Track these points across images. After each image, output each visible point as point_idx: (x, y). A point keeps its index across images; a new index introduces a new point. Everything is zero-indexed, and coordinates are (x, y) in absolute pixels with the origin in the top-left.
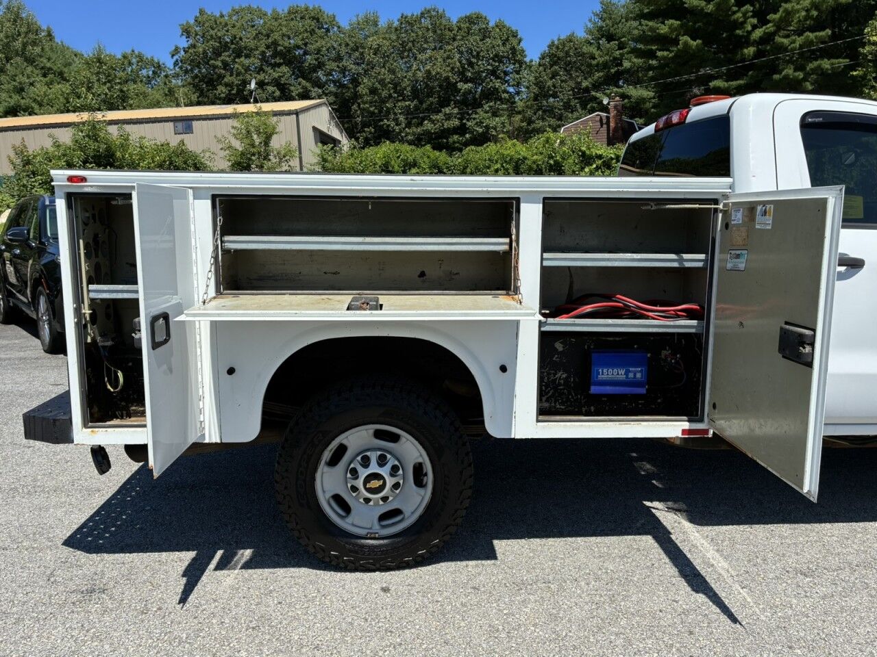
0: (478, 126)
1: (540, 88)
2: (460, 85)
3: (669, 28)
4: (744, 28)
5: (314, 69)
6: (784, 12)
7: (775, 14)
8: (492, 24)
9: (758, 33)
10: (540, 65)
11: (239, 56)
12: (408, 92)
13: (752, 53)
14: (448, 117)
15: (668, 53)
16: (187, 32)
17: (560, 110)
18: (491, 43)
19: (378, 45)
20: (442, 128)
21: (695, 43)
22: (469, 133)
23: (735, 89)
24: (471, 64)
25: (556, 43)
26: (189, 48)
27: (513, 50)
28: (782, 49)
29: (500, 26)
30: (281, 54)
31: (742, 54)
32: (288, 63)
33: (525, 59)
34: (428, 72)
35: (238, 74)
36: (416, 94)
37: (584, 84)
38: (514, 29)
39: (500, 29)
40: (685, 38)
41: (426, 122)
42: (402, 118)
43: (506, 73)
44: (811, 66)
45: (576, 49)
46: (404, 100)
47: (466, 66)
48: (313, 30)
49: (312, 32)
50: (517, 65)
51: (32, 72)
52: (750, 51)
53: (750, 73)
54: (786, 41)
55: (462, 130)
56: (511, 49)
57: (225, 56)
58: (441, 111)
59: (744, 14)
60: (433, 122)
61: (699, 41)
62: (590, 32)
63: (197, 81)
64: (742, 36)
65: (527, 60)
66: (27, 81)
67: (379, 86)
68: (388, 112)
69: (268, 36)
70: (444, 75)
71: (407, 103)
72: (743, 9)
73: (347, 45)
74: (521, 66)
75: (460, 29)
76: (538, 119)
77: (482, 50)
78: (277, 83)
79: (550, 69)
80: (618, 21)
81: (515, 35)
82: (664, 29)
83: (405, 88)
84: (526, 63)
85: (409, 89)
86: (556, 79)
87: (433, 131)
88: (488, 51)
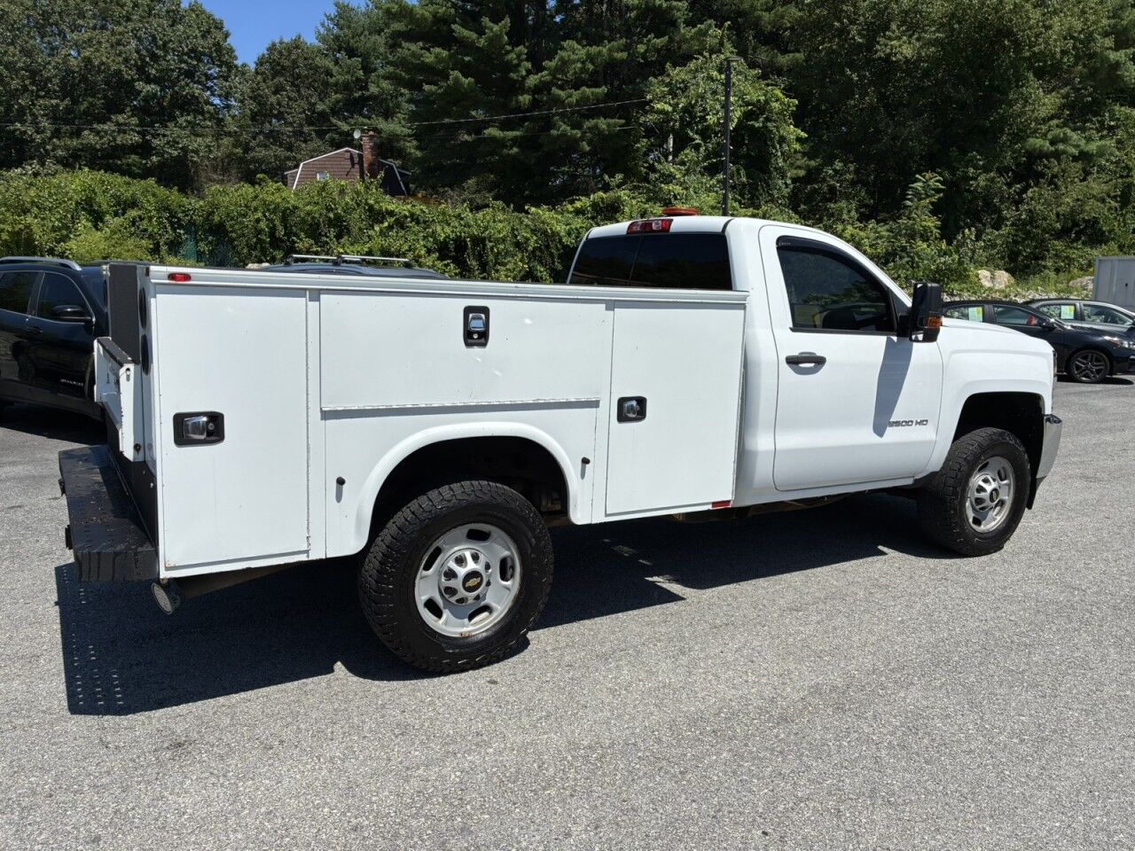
0: (171, 146)
1: (259, 104)
2: (139, 85)
3: (436, 57)
4: (519, 71)
6: (559, 60)
7: (551, 61)
8: (184, 6)
9: (532, 80)
10: (257, 73)
12: (54, 85)
13: (527, 102)
14: (123, 129)
15: (436, 87)
17: (289, 137)
18: (184, 32)
20: (113, 144)
21: (467, 81)
22: (157, 154)
23: (512, 140)
24: (154, 57)
25: (278, 46)
27: (217, 45)
28: (558, 102)
29: (197, 10)
31: (517, 101)
33: (235, 62)
34: (88, 60)
36: (67, 90)
37: (320, 107)
38: (217, 16)
39: (197, 15)
40: (456, 73)
41: (86, 132)
42: (45, 123)
43: (208, 77)
44: (588, 124)
45: (305, 59)
46: (48, 96)
47: (148, 59)
50: (224, 69)
52: (525, 99)
53: (526, 124)
54: (562, 94)
55: (144, 149)
56: (214, 45)
58: (110, 119)
59: (518, 56)
60: (97, 133)
61: (471, 79)
62: (323, 39)
64: (517, 81)
65: (239, 62)
68: (22, 110)
70: (114, 67)
71: (54, 102)
72: (517, 49)
74: (230, 71)
76: (258, 146)
77: (171, 41)
79: (272, 80)
80: (359, 31)
81: (219, 26)
82: (429, 58)
83: (49, 80)
84: (236, 67)
85: (56, 81)
86: (282, 95)
87: (98, 147)
88: (180, 43)
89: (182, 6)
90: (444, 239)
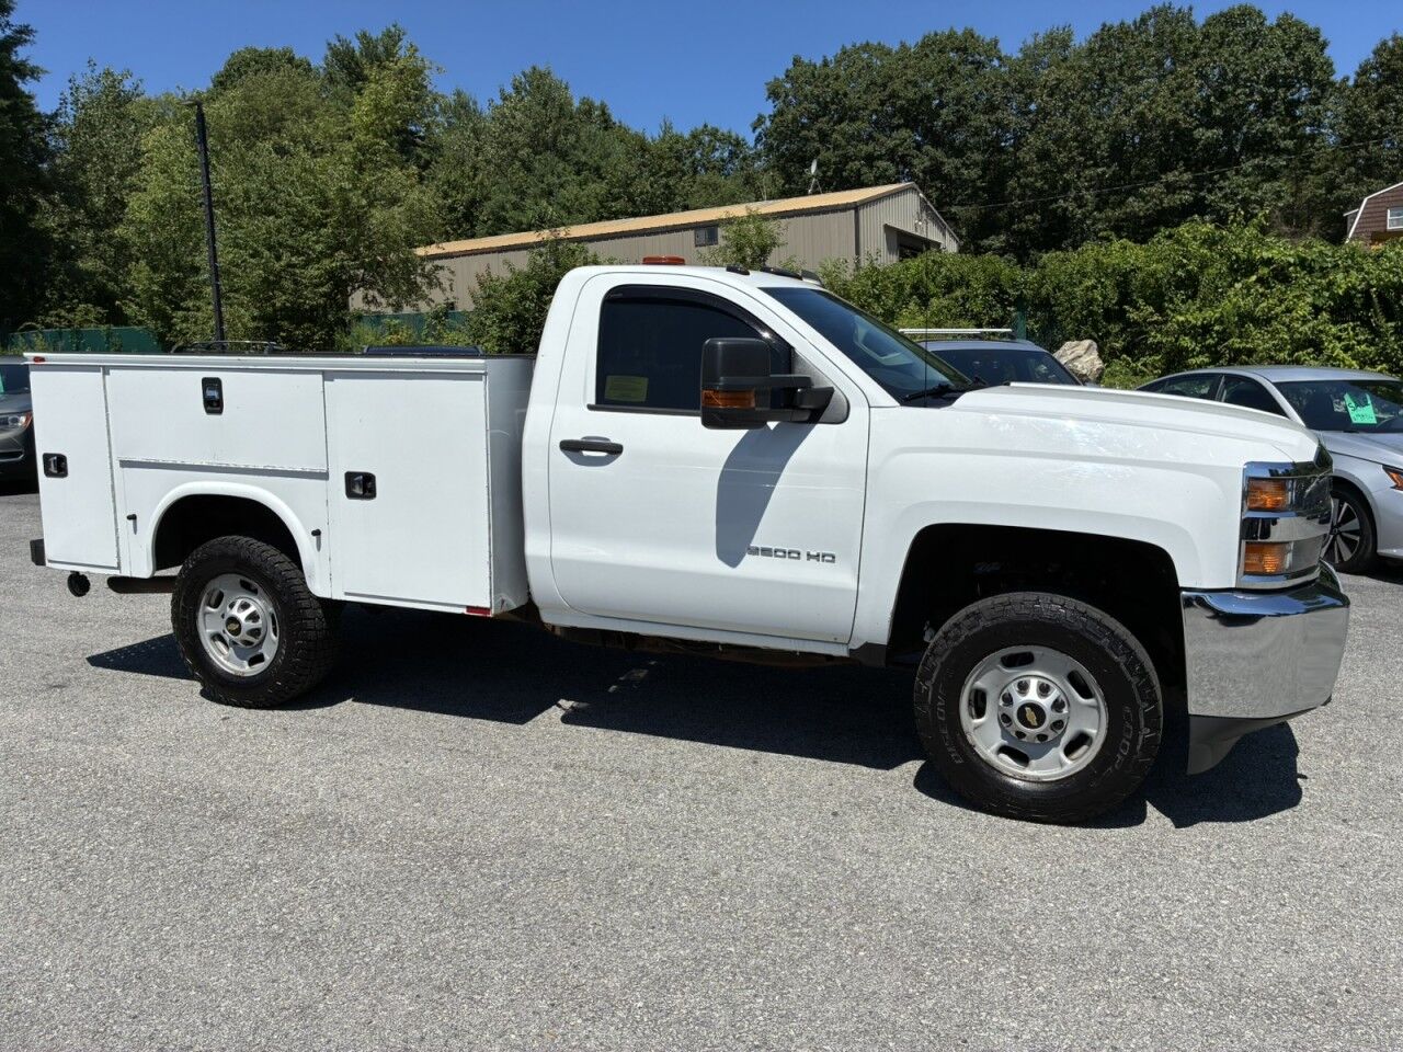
0: (1227, 201)
1: (1354, 126)
2: (1198, 133)
5: (952, 128)
8: (1271, 21)
10: (1356, 86)
11: (840, 121)
12: (1103, 151)
14: (1171, 188)
16: (774, 94)
17: (1392, 162)
18: (1263, 55)
19: (1057, 79)
20: (1159, 208)
24: (1221, 95)
25: (1390, 43)
26: (775, 116)
27: (1308, 65)
29: (1286, 24)
30: (902, 111)
32: (911, 123)
33: (1332, 78)
34: (1141, 115)
35: (836, 147)
36: (1117, 151)
38: (1312, 26)
39: (1284, 30)
41: (1131, 199)
42: (1089, 196)
46: (1096, 165)
48: (953, 68)
49: (952, 71)
50: (1314, 89)
51: (564, 169)
56: (1303, 63)
57: (822, 124)
58: (1158, 179)
60: (1143, 197)
63: (782, 162)
65: (1336, 78)
66: (557, 182)
67: (1053, 147)
68: (1067, 186)
69: (885, 86)
70: (1170, 117)
71: (1100, 170)
73: (1006, 85)
74: (1323, 91)
75: (1206, 36)
77: (1244, 70)
78: (891, 155)
79: (1376, 91)
81: (1313, 37)
83: (1098, 145)
84: (1332, 84)
85: (1105, 146)
86: (1386, 109)
87: (1141, 214)
88: (1255, 69)
89: (1267, 23)
90: (1347, 292)
